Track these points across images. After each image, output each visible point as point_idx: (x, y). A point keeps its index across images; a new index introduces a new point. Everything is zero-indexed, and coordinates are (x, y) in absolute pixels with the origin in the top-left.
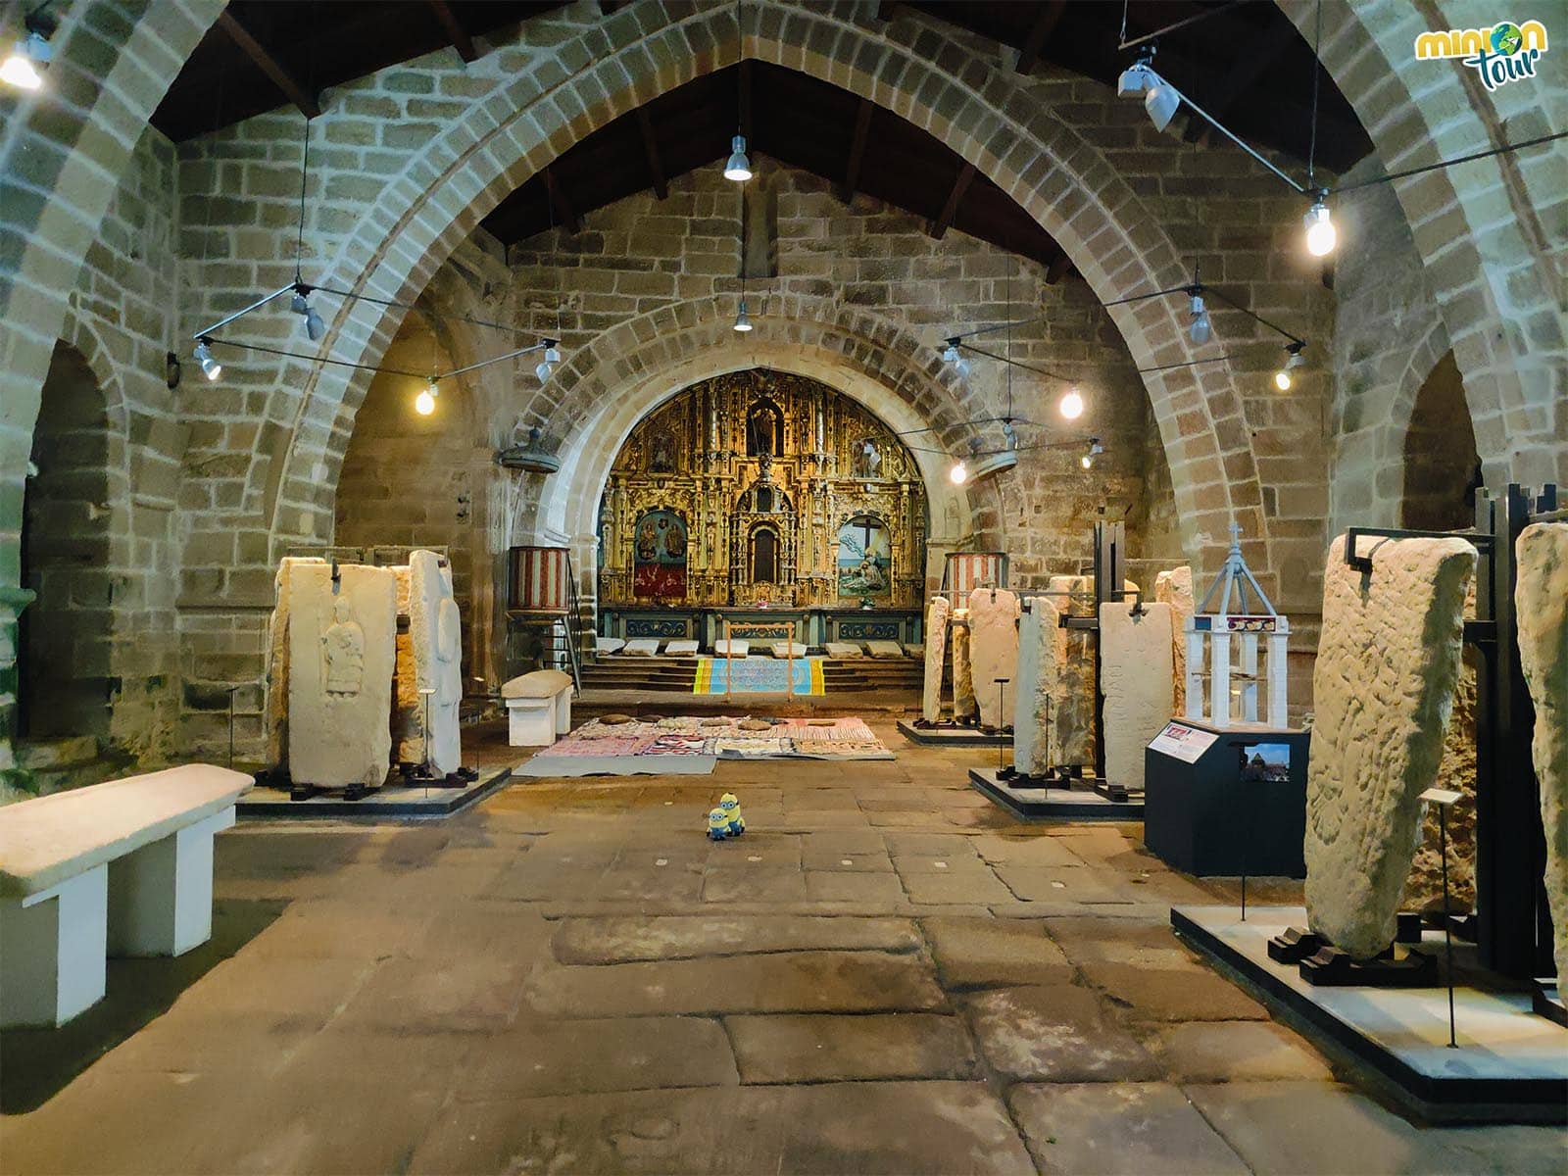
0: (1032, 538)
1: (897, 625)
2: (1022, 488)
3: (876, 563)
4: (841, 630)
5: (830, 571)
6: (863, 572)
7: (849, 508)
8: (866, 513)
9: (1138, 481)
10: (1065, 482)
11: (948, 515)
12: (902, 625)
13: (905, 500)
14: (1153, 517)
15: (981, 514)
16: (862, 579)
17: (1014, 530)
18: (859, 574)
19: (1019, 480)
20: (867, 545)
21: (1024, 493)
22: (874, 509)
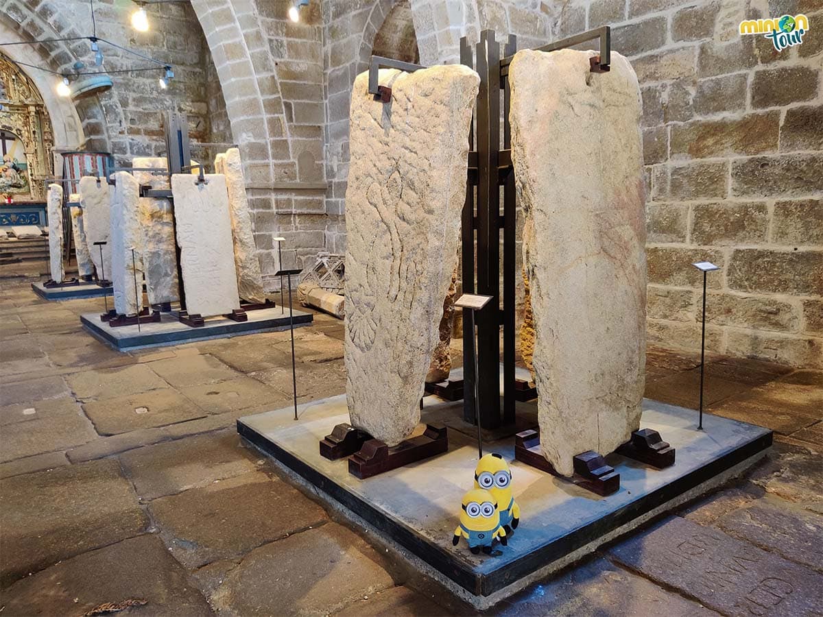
0: (130, 144)
1: (37, 213)
2: (119, 105)
3: (14, 167)
9: (204, 105)
10: (151, 102)
11: (67, 128)
12: (41, 213)
13: (33, 118)
14: (215, 131)
15: (89, 124)
17: (116, 137)
19: (115, 99)
21: (120, 110)
22: (7, 125)
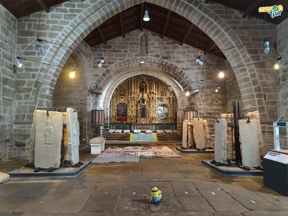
0: (202, 108)
1: (170, 126)
2: (200, 97)
3: (165, 114)
4: (159, 128)
5: (156, 115)
6: (163, 116)
7: (160, 103)
8: (163, 104)
9: (224, 95)
10: (209, 96)
11: (181, 104)
12: (171, 126)
13: (171, 101)
14: (228, 103)
15: (191, 103)
16: (163, 117)
17: (199, 106)
18: (162, 116)
19: (199, 95)
20: (164, 110)
22: (165, 103)
